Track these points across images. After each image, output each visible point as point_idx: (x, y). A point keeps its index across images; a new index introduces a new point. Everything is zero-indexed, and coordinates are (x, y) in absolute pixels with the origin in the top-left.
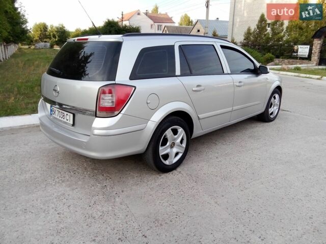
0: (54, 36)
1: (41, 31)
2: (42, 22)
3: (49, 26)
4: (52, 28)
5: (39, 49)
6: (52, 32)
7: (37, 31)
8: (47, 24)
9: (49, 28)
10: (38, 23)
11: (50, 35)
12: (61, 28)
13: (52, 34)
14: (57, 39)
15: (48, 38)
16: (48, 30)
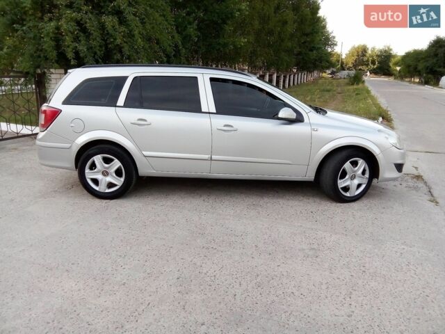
0: (373, 63)
1: (358, 56)
2: (362, 44)
3: (370, 49)
4: (372, 51)
5: (341, 78)
6: (372, 56)
7: (353, 56)
8: (368, 47)
9: (369, 52)
10: (356, 46)
11: (368, 61)
12: (385, 51)
13: (371, 59)
14: (375, 67)
15: (365, 65)
16: (367, 55)
